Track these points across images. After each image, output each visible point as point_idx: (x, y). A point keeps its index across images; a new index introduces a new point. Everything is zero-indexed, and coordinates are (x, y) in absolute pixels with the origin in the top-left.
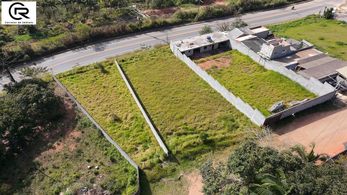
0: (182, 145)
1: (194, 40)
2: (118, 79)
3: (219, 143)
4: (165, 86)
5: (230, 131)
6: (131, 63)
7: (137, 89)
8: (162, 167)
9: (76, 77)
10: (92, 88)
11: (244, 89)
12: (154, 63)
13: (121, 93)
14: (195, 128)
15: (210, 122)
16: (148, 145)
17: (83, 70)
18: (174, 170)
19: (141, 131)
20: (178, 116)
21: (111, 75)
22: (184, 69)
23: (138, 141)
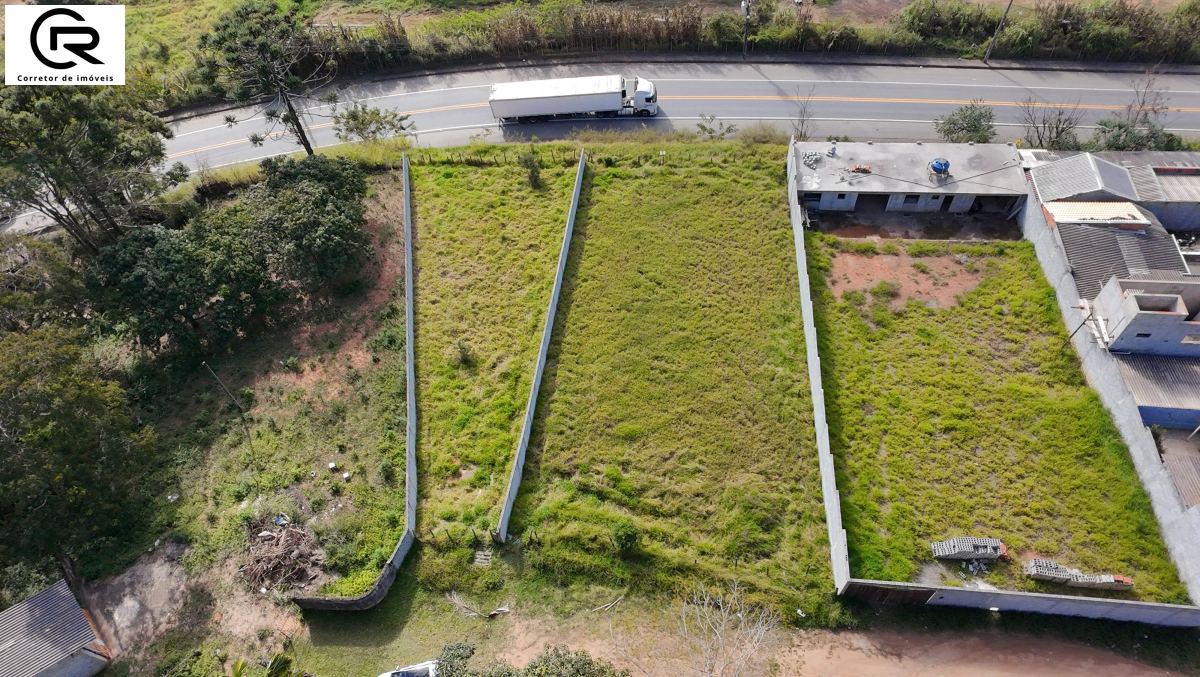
0: (562, 527)
1: (881, 156)
2: (558, 223)
3: (661, 576)
4: (668, 304)
5: (733, 554)
6: (630, 177)
7: (585, 280)
8: (472, 560)
9: (456, 176)
10: (473, 229)
11: (914, 427)
12: (697, 202)
13: (532, 278)
14: (642, 490)
15: (698, 495)
16: (491, 476)
17: (485, 159)
18: (494, 587)
19: (502, 427)
20: (627, 427)
21: (546, 203)
22: (774, 259)
23: (475, 454)
